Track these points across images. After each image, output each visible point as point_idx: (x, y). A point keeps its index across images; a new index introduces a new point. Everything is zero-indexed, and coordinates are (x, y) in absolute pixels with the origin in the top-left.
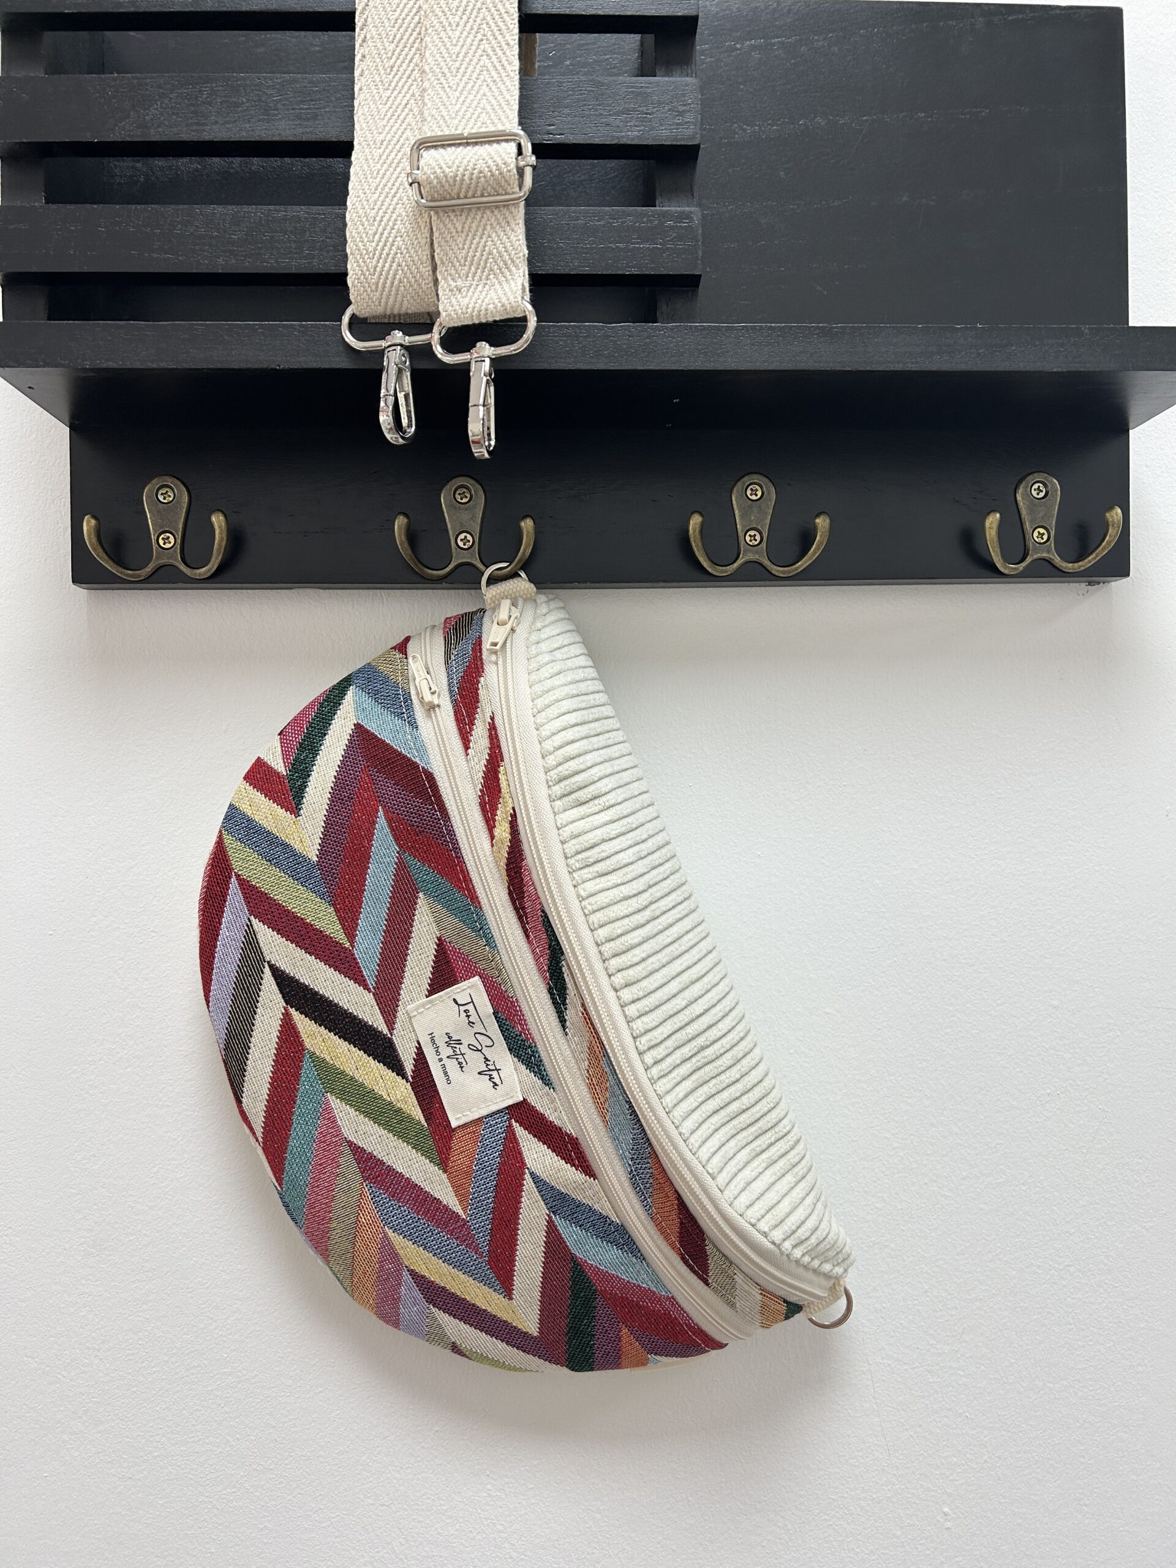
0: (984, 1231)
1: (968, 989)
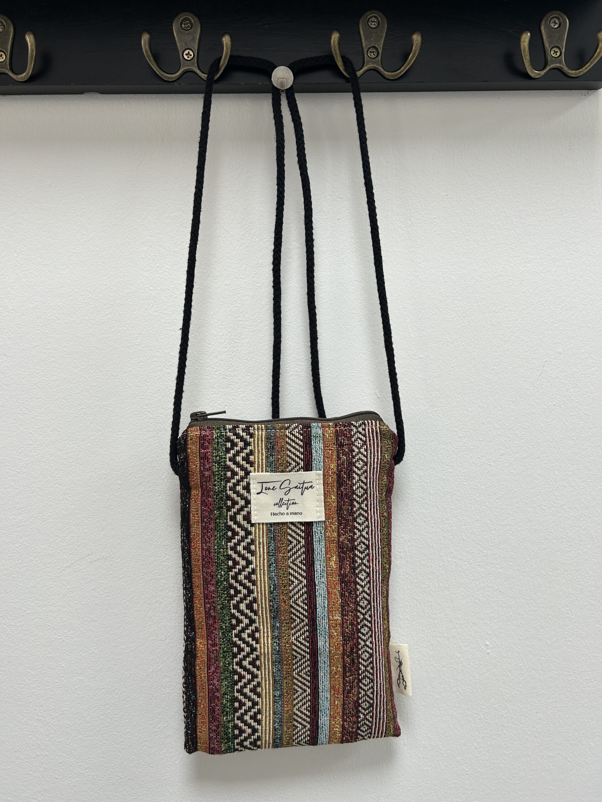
0: (514, 485)
1: (507, 342)
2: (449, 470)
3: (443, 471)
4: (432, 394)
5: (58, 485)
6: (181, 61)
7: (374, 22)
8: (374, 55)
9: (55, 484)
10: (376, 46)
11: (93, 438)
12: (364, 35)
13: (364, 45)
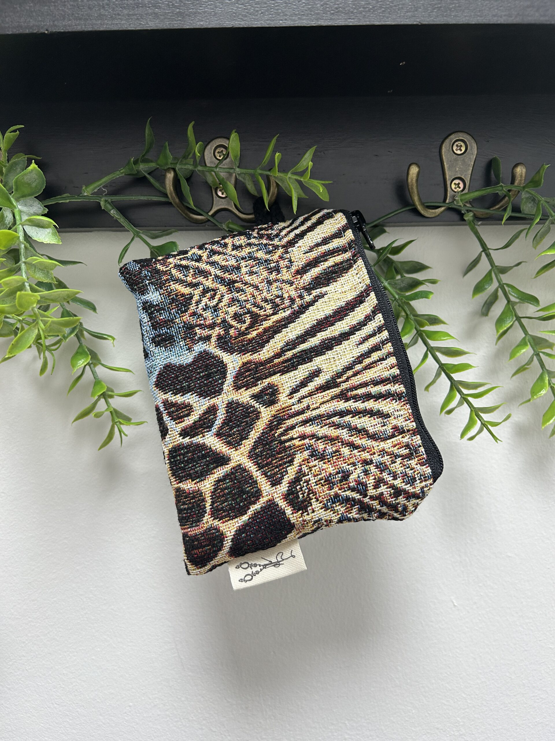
2: (542, 696)
3: (534, 696)
4: (522, 603)
5: (56, 705)
6: (214, 199)
7: (461, 146)
8: (460, 188)
9: (53, 704)
10: (463, 177)
11: (99, 649)
12: (447, 164)
13: (447, 177)
